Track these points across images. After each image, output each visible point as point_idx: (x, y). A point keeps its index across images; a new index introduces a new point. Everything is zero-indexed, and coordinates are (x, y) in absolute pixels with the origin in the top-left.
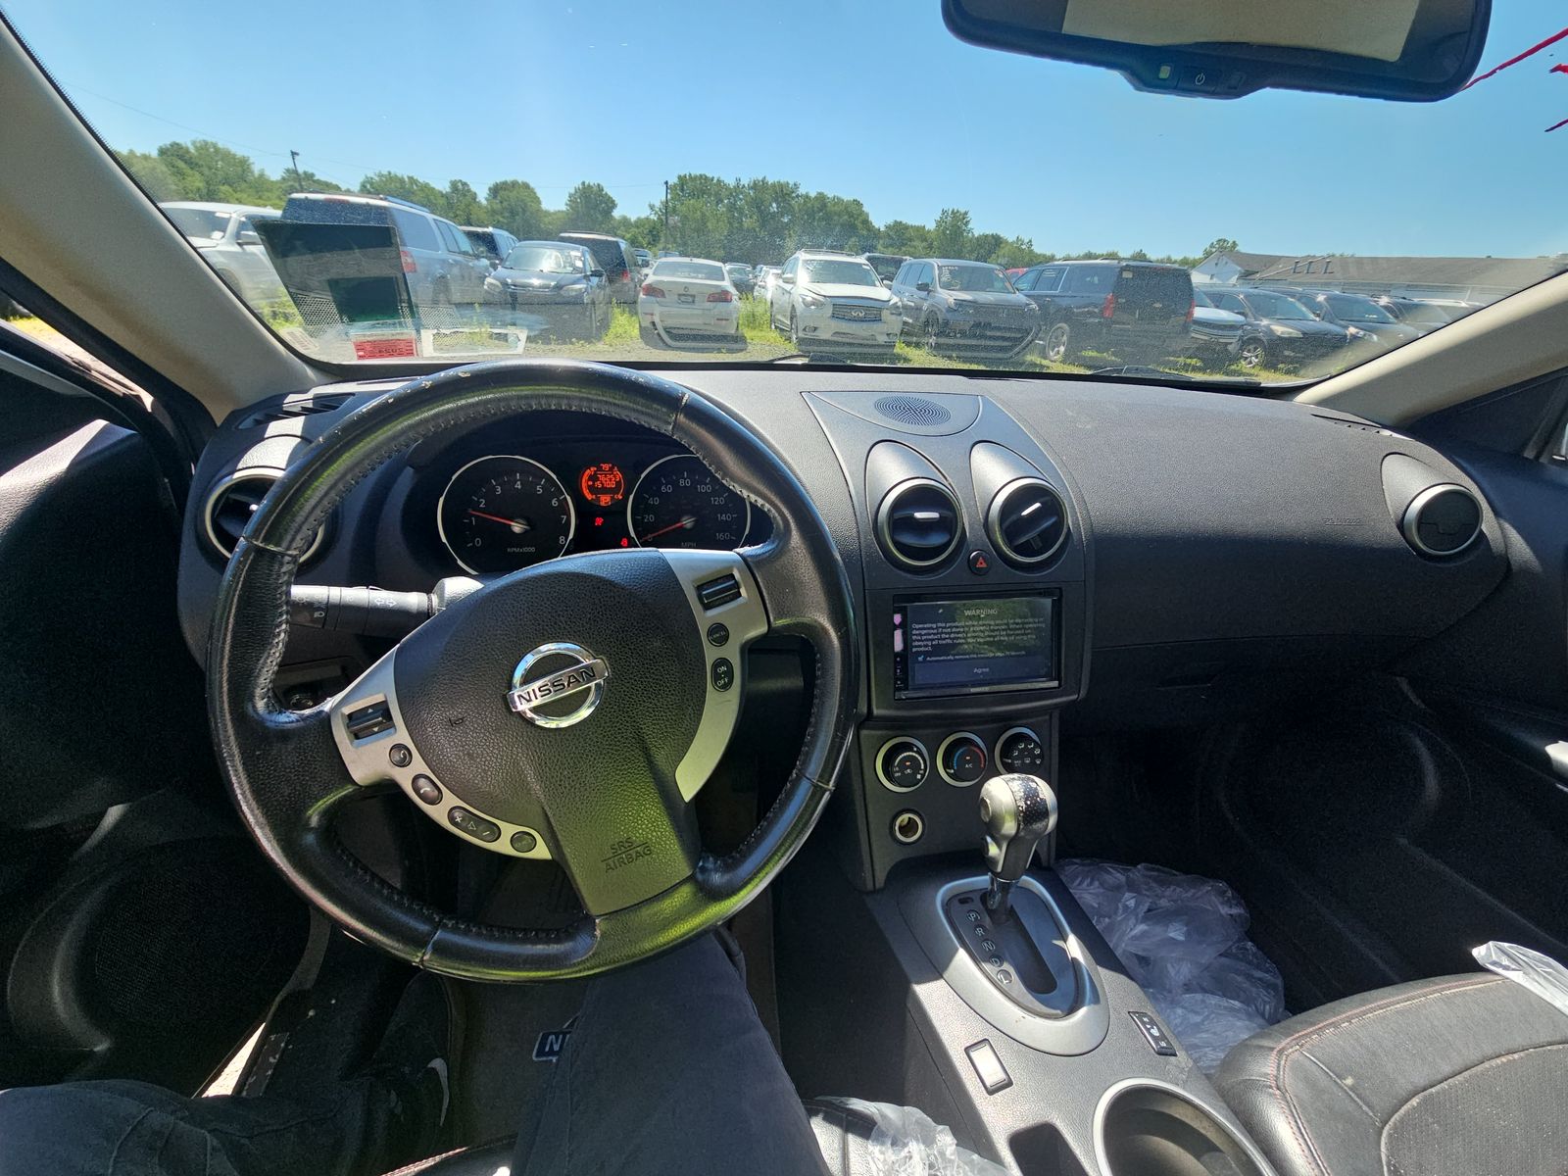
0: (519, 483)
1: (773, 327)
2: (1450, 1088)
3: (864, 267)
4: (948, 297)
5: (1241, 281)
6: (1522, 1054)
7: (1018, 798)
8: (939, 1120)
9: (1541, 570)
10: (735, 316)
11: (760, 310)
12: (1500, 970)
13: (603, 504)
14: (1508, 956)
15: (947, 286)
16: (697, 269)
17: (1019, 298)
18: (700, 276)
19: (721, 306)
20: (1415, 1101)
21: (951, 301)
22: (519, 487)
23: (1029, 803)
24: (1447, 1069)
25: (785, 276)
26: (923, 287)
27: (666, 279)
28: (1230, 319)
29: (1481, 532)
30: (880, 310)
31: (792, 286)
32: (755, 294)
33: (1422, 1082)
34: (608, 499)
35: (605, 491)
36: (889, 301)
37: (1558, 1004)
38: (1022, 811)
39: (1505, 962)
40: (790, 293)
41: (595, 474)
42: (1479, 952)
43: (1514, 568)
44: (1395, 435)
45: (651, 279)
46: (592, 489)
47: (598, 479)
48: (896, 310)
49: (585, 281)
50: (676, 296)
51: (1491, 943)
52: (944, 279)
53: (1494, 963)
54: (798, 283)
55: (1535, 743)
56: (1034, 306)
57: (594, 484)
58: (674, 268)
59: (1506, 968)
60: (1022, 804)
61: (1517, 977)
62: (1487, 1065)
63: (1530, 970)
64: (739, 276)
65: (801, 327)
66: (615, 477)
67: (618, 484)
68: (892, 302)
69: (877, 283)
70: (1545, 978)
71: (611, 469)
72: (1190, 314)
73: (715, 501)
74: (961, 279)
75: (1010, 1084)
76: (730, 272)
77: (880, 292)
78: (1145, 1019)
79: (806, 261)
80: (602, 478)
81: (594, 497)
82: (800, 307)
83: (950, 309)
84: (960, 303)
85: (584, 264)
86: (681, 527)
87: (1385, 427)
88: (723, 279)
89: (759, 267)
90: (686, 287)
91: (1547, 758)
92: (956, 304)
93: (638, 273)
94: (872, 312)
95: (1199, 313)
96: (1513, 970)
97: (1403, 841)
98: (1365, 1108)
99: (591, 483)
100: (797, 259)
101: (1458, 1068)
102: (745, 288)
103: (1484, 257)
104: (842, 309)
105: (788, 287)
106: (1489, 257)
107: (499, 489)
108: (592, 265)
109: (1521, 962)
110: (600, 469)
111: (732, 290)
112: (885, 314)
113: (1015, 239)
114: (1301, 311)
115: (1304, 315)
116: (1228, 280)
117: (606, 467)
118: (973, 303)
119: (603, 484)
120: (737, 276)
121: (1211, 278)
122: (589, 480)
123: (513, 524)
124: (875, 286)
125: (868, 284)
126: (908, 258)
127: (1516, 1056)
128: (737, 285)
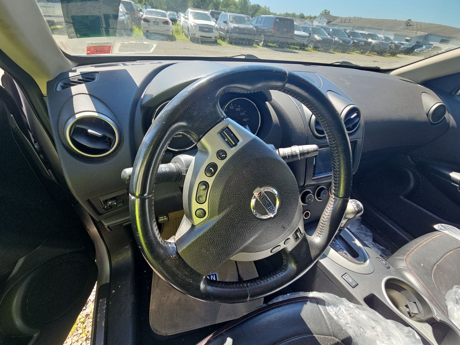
1: (184, 34)
2: (441, 262)
3: (208, 15)
4: (232, 25)
5: (327, 25)
6: (453, 251)
7: (355, 207)
8: (341, 296)
9: (456, 126)
10: (171, 30)
11: (180, 28)
12: (442, 231)
14: (444, 227)
15: (232, 22)
16: (158, 13)
17: (251, 26)
18: (159, 15)
19: (167, 25)
20: (435, 267)
21: (232, 27)
23: (358, 208)
24: (439, 258)
25: (185, 17)
26: (225, 22)
27: (149, 16)
28: (305, 35)
29: (445, 117)
30: (212, 29)
31: (187, 20)
32: (178, 23)
33: (435, 262)
36: (215, 26)
37: (457, 238)
38: (356, 211)
39: (443, 228)
40: (187, 23)
42: (436, 227)
43: (450, 126)
44: (421, 86)
45: (145, 16)
48: (217, 29)
49: (124, 16)
50: (153, 22)
51: (439, 224)
52: (231, 20)
53: (440, 229)
54: (189, 20)
55: (447, 173)
56: (255, 29)
58: (151, 13)
59: (443, 230)
60: (357, 209)
61: (446, 232)
62: (446, 255)
63: (449, 230)
64: (173, 17)
65: (191, 34)
68: (216, 27)
69: (212, 20)
70: (454, 232)
72: (293, 33)
73: (242, 114)
74: (236, 20)
75: (358, 285)
76: (170, 15)
77: (212, 23)
78: (380, 259)
79: (191, 12)
82: (190, 27)
83: (232, 29)
84: (235, 28)
85: (123, 10)
87: (418, 83)
88: (167, 17)
89: (179, 13)
90: (156, 19)
91: (450, 177)
92: (233, 28)
93: (139, 14)
94: (210, 29)
95: (296, 32)
96: (445, 230)
97: (402, 197)
98: (427, 271)
100: (188, 11)
101: (441, 257)
102: (174, 21)
103: (395, 19)
104: (202, 28)
105: (186, 20)
106: (396, 20)
108: (125, 11)
109: (447, 228)
111: (170, 21)
112: (214, 30)
113: (264, 7)
114: (324, 33)
115: (325, 34)
116: (323, 24)
118: (238, 28)
120: (171, 17)
121: (319, 23)
124: (211, 21)
125: (210, 21)
126: (223, 12)
127: (451, 252)
128: (171, 20)
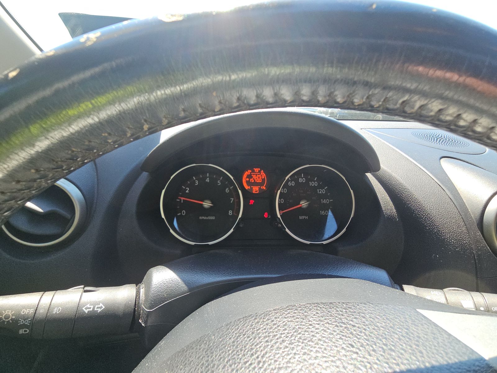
0: (208, 178)
13: (254, 192)
22: (208, 181)
34: (257, 189)
35: (255, 184)
41: (251, 174)
46: (248, 183)
47: (252, 177)
57: (249, 180)
66: (261, 176)
67: (263, 180)
71: (260, 172)
73: (320, 191)
80: (254, 176)
81: (249, 187)
86: (300, 207)
99: (248, 179)
107: (197, 182)
110: (253, 171)
117: (256, 170)
119: (255, 180)
122: (247, 178)
123: (204, 203)
